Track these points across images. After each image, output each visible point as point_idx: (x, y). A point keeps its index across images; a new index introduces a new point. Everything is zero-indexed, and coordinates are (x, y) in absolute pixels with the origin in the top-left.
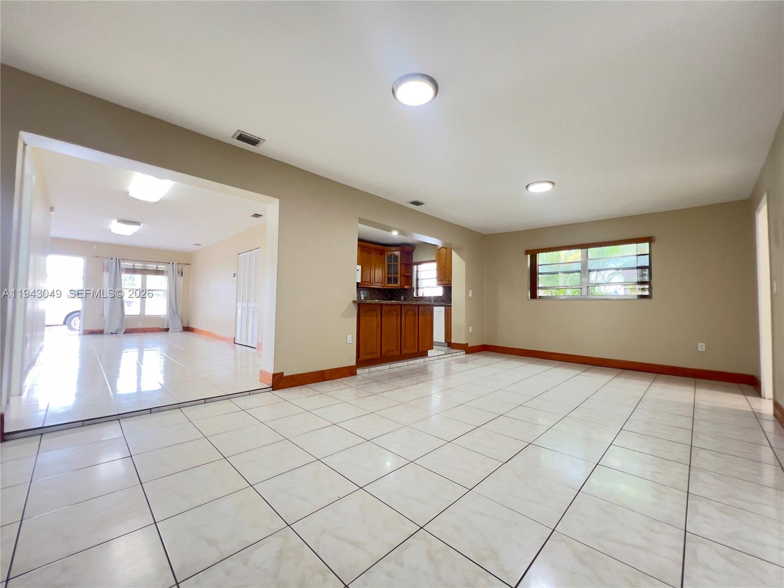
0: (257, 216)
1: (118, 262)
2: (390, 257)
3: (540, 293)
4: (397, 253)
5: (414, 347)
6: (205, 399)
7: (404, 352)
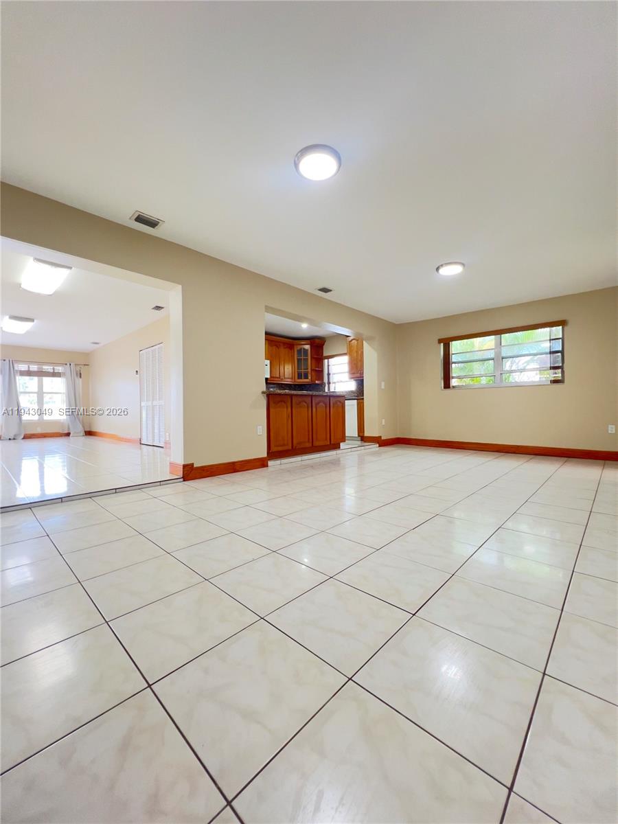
0: (158, 308)
1: (12, 363)
2: (299, 351)
3: (454, 382)
4: (307, 347)
5: (326, 439)
6: (116, 489)
7: (317, 443)
